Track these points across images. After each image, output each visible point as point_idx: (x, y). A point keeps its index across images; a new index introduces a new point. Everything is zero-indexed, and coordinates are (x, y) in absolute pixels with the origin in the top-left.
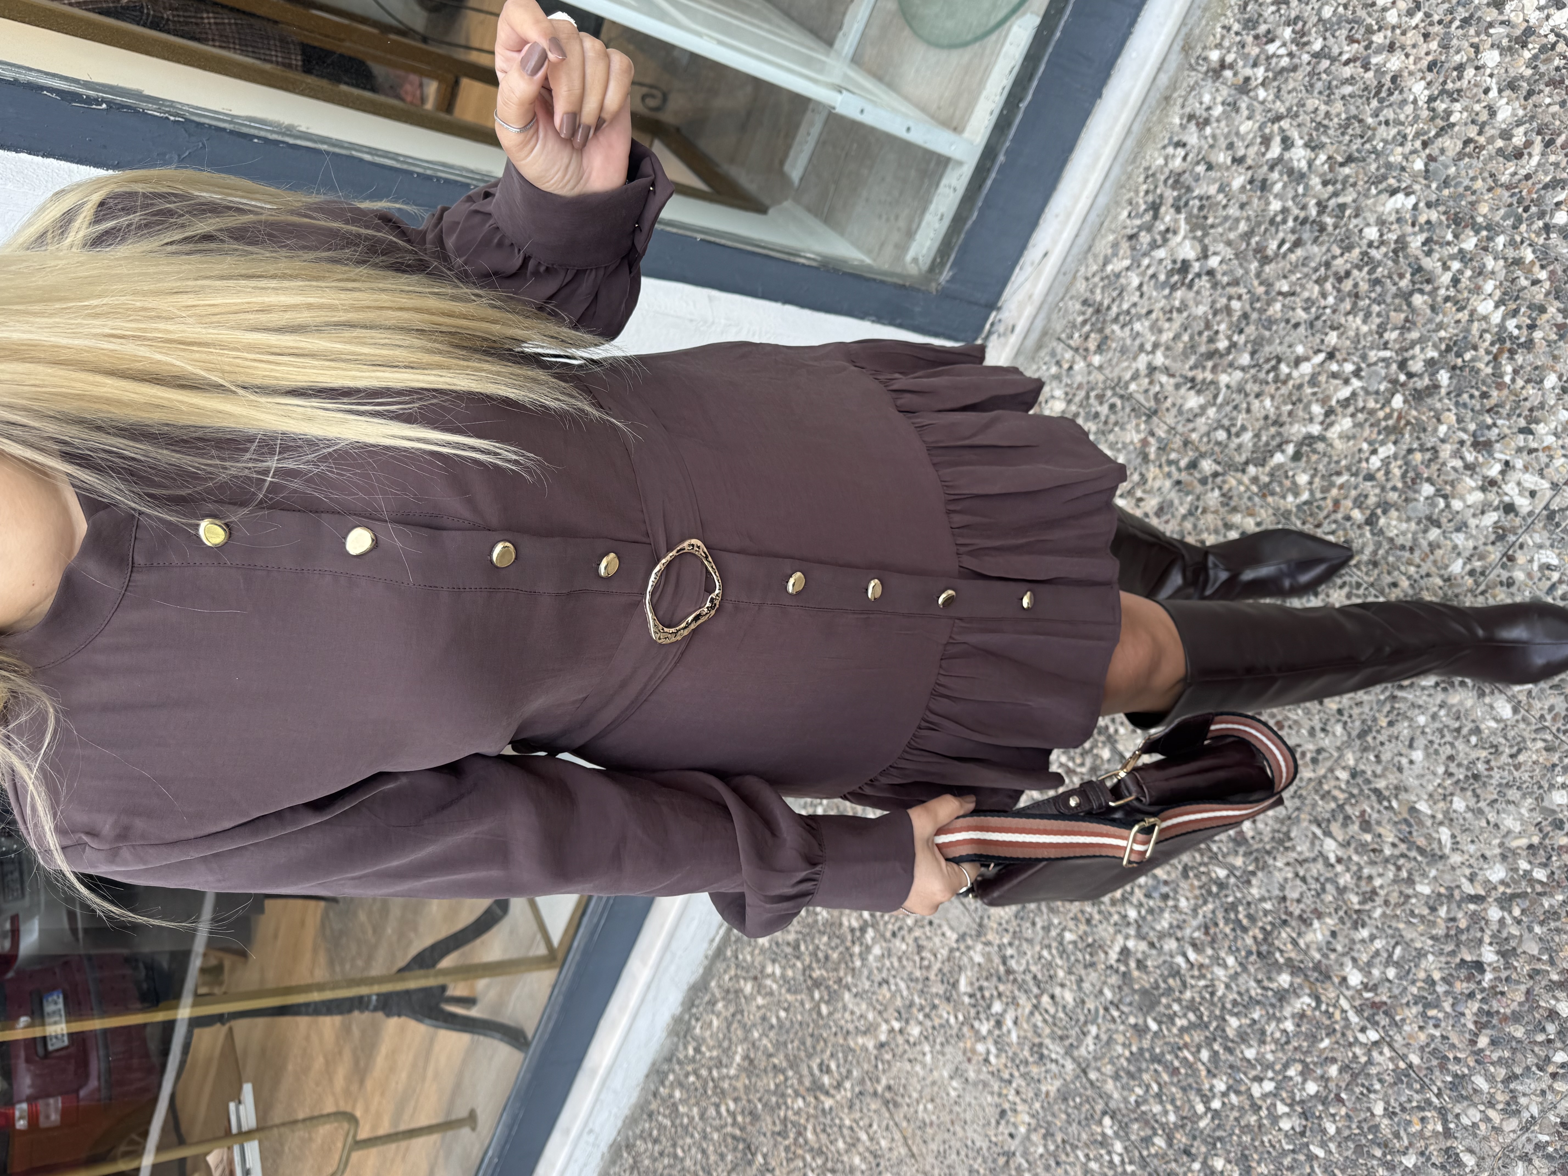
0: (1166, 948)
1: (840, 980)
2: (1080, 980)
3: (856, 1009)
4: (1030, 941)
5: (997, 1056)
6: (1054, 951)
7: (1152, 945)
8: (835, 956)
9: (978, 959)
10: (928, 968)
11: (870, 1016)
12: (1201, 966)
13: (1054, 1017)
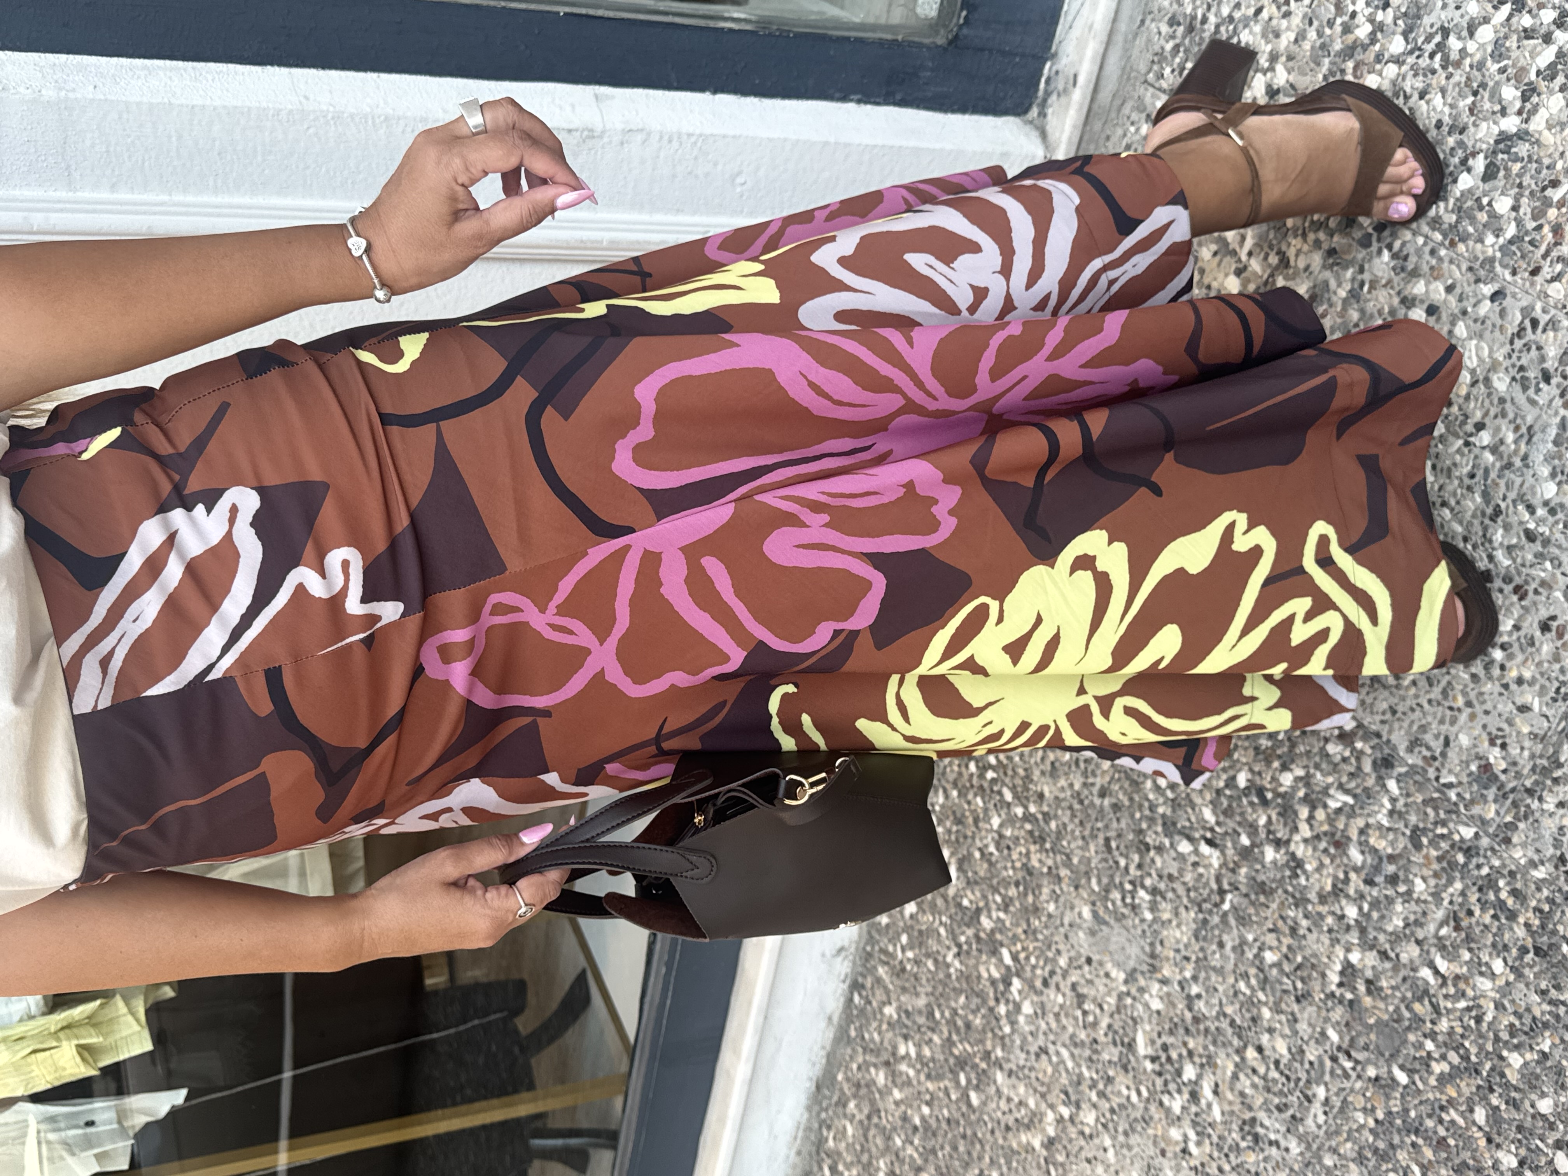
0: (1404, 957)
1: (987, 1055)
2: (1294, 1020)
3: (1012, 1095)
4: (1220, 971)
5: (1199, 1144)
6: (1253, 981)
7: (1384, 955)
8: (978, 1021)
9: (1156, 1005)
10: (1095, 1024)
11: (1032, 1103)
12: (1457, 977)
13: (1264, 1078)
